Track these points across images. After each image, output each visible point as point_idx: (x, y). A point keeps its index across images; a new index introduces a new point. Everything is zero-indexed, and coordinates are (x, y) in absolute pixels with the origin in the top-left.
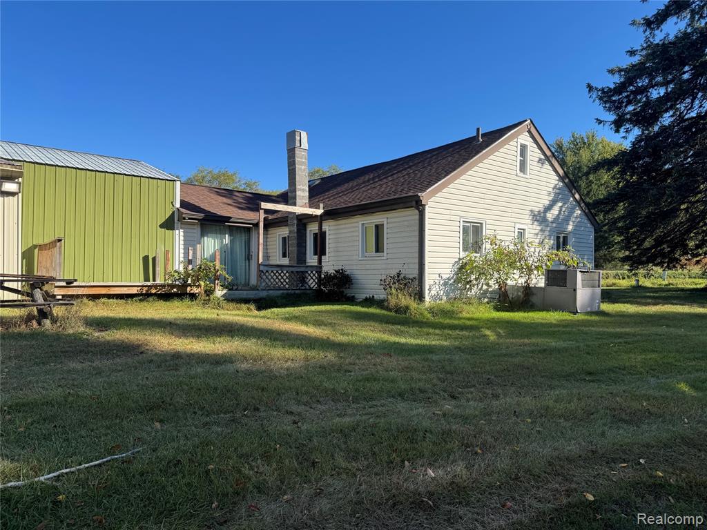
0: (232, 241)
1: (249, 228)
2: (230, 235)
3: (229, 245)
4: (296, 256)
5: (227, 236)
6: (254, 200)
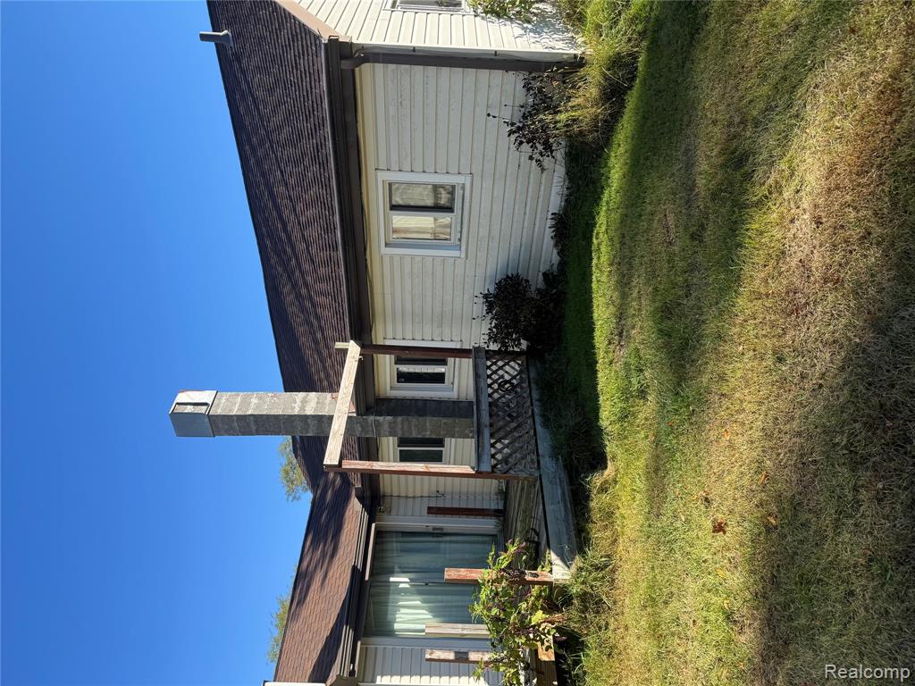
1: (378, 533)
2: (391, 572)
3: (413, 576)
4: (444, 420)
5: (392, 579)
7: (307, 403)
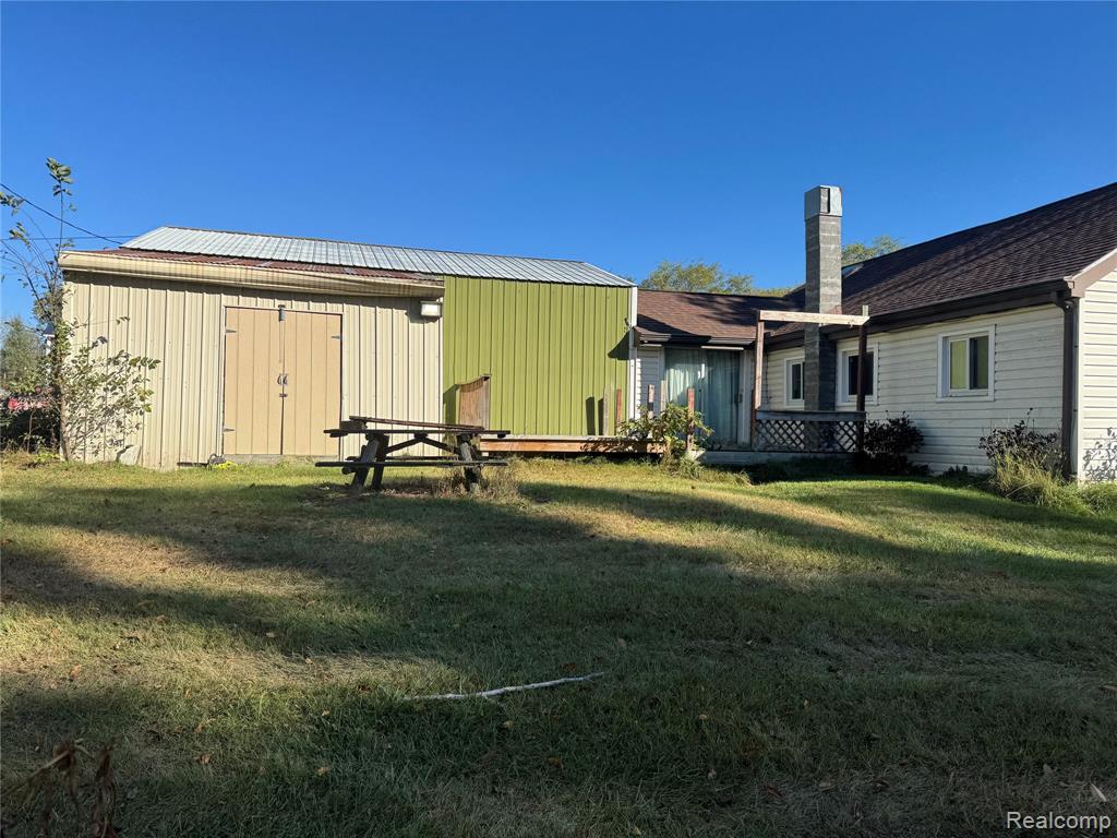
0: (711, 374)
1: (737, 353)
2: (708, 365)
3: (706, 381)
4: (817, 395)
5: (703, 365)
6: (746, 309)
7: (831, 287)
